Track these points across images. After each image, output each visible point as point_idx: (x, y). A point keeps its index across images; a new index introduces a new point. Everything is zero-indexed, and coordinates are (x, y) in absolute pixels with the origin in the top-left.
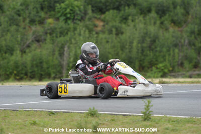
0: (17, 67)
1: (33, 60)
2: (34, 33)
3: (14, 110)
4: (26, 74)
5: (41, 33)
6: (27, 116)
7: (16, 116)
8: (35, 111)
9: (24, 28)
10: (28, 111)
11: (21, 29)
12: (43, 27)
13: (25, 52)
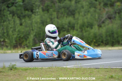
0: (96, 37)
1: (107, 32)
2: (107, 13)
3: (96, 68)
4: (102, 42)
5: (112, 13)
6: (106, 72)
7: (98, 72)
8: (111, 68)
9: (100, 10)
10: (107, 68)
11: (97, 10)
12: (113, 8)
13: (101, 26)
